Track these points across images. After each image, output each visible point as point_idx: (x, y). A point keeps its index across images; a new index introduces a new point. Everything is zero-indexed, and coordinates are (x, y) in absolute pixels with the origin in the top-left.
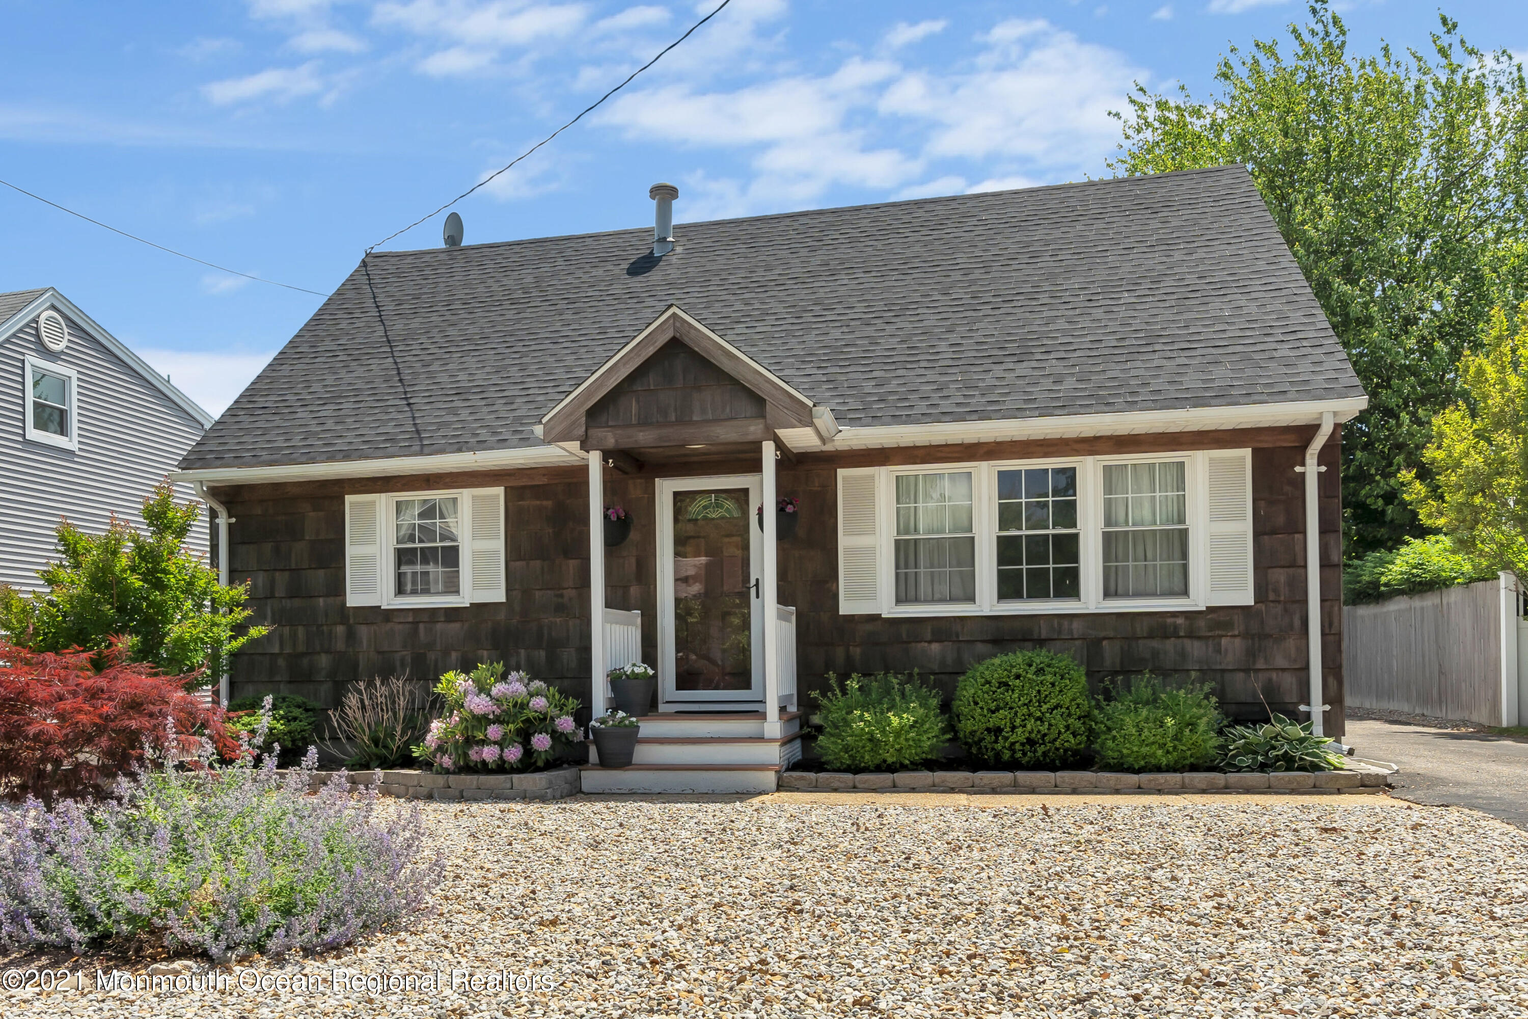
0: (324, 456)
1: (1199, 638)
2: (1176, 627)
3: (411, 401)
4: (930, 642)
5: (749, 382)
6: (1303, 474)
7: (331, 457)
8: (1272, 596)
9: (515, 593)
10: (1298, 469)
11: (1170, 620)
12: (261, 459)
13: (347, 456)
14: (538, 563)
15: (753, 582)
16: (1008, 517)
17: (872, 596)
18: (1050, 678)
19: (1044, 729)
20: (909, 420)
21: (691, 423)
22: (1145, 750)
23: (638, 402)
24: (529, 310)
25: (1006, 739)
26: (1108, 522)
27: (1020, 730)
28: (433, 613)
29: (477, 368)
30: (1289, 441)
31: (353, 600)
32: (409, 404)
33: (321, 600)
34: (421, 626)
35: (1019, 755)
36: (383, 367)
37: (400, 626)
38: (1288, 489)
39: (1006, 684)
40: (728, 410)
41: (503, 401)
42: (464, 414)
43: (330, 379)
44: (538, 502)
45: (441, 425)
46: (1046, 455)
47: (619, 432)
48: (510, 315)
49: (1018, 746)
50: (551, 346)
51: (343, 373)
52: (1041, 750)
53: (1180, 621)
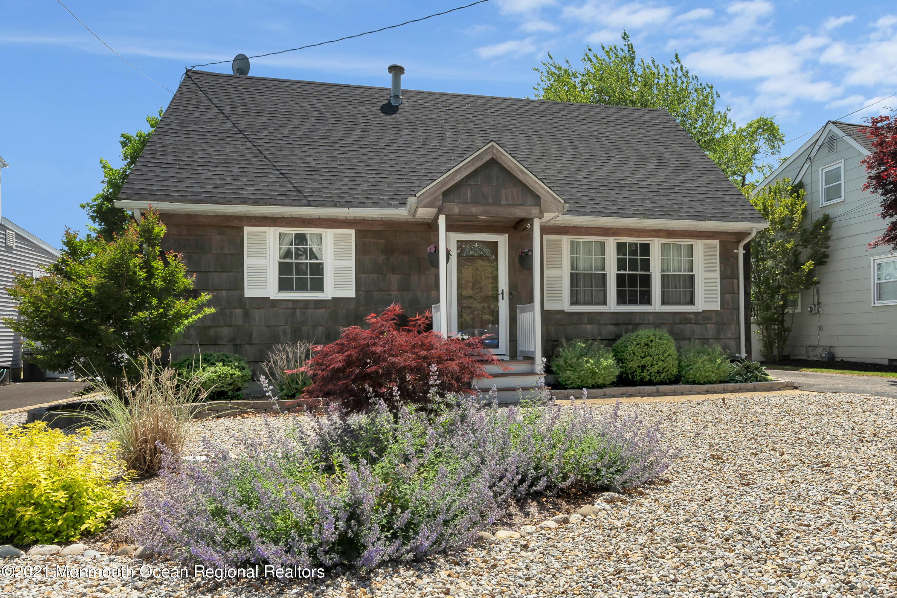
0: (238, 201)
1: (699, 324)
2: (690, 319)
3: (282, 171)
4: (586, 324)
5: (532, 186)
6: (737, 254)
7: (244, 202)
8: (726, 306)
9: (361, 292)
10: (735, 251)
11: (688, 316)
12: (189, 198)
13: (256, 202)
14: (375, 275)
15: (500, 291)
16: (621, 265)
17: (560, 300)
18: (665, 342)
19: (665, 365)
20: (585, 214)
21: (500, 205)
22: (707, 374)
23: (471, 191)
24: (331, 125)
25: (648, 370)
26: (663, 270)
27: (656, 366)
28: (306, 303)
29: (317, 157)
30: (733, 239)
31: (249, 293)
32: (282, 174)
33: (224, 292)
34: (298, 311)
35: (654, 378)
36: (247, 147)
37: (283, 310)
38: (731, 259)
39: (647, 345)
40: (520, 200)
41: (348, 179)
42: (326, 184)
43: (210, 151)
44: (375, 240)
45: (314, 190)
46: (638, 237)
47: (461, 206)
48: (319, 126)
49: (653, 374)
50: (359, 149)
51: (218, 148)
52: (662, 376)
53: (692, 316)
